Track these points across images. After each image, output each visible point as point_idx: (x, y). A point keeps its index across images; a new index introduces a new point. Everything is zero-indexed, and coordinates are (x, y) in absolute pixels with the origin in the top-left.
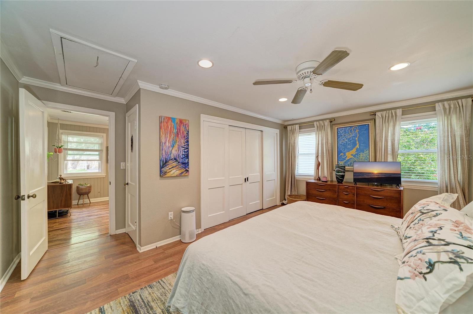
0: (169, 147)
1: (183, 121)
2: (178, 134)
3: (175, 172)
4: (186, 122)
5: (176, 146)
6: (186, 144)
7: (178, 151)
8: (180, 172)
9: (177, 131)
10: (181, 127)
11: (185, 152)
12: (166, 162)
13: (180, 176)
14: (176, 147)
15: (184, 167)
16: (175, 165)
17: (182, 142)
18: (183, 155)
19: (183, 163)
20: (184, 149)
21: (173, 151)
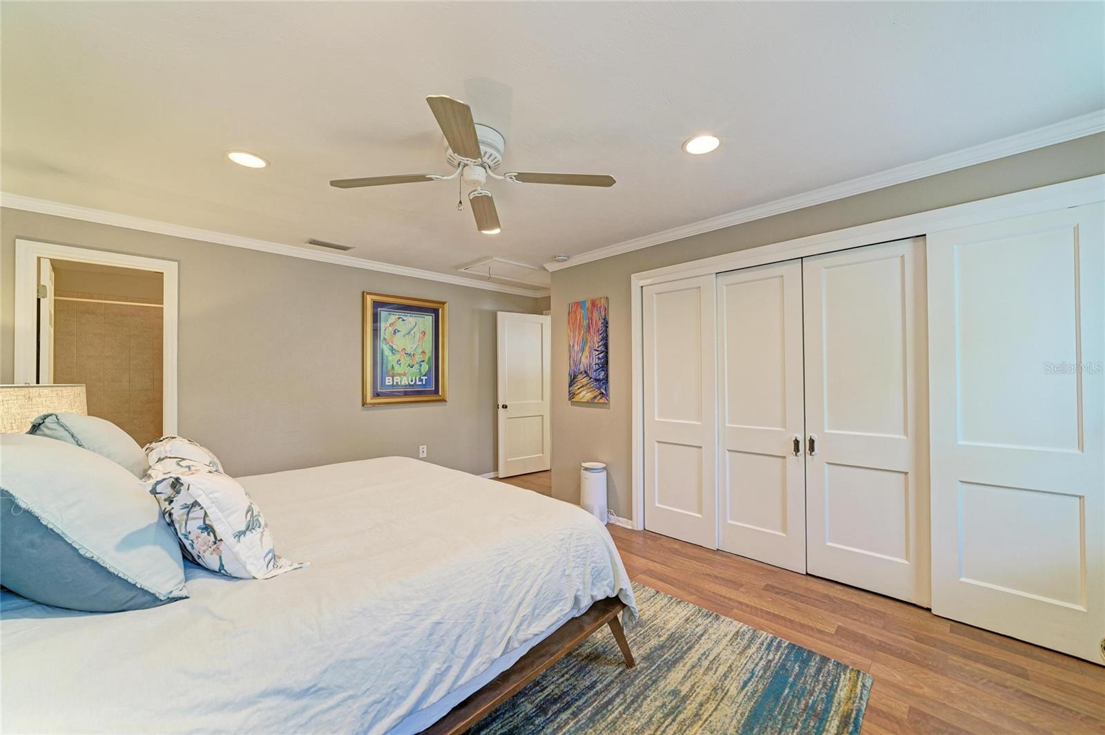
0: (578, 352)
1: (598, 302)
2: (589, 327)
3: (585, 395)
4: (600, 302)
5: (587, 349)
6: (600, 344)
7: (590, 357)
8: (592, 396)
9: (589, 323)
10: (594, 314)
11: (599, 358)
12: (575, 377)
13: (590, 403)
14: (586, 353)
15: (598, 386)
16: (585, 383)
17: (595, 341)
18: (596, 364)
19: (597, 380)
20: (597, 353)
21: (583, 360)
